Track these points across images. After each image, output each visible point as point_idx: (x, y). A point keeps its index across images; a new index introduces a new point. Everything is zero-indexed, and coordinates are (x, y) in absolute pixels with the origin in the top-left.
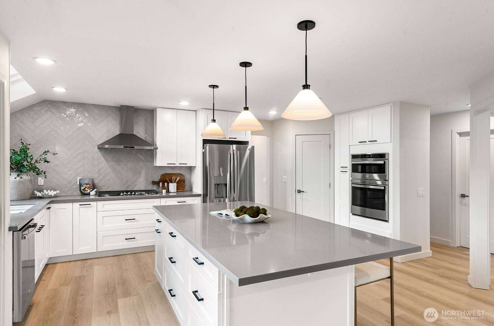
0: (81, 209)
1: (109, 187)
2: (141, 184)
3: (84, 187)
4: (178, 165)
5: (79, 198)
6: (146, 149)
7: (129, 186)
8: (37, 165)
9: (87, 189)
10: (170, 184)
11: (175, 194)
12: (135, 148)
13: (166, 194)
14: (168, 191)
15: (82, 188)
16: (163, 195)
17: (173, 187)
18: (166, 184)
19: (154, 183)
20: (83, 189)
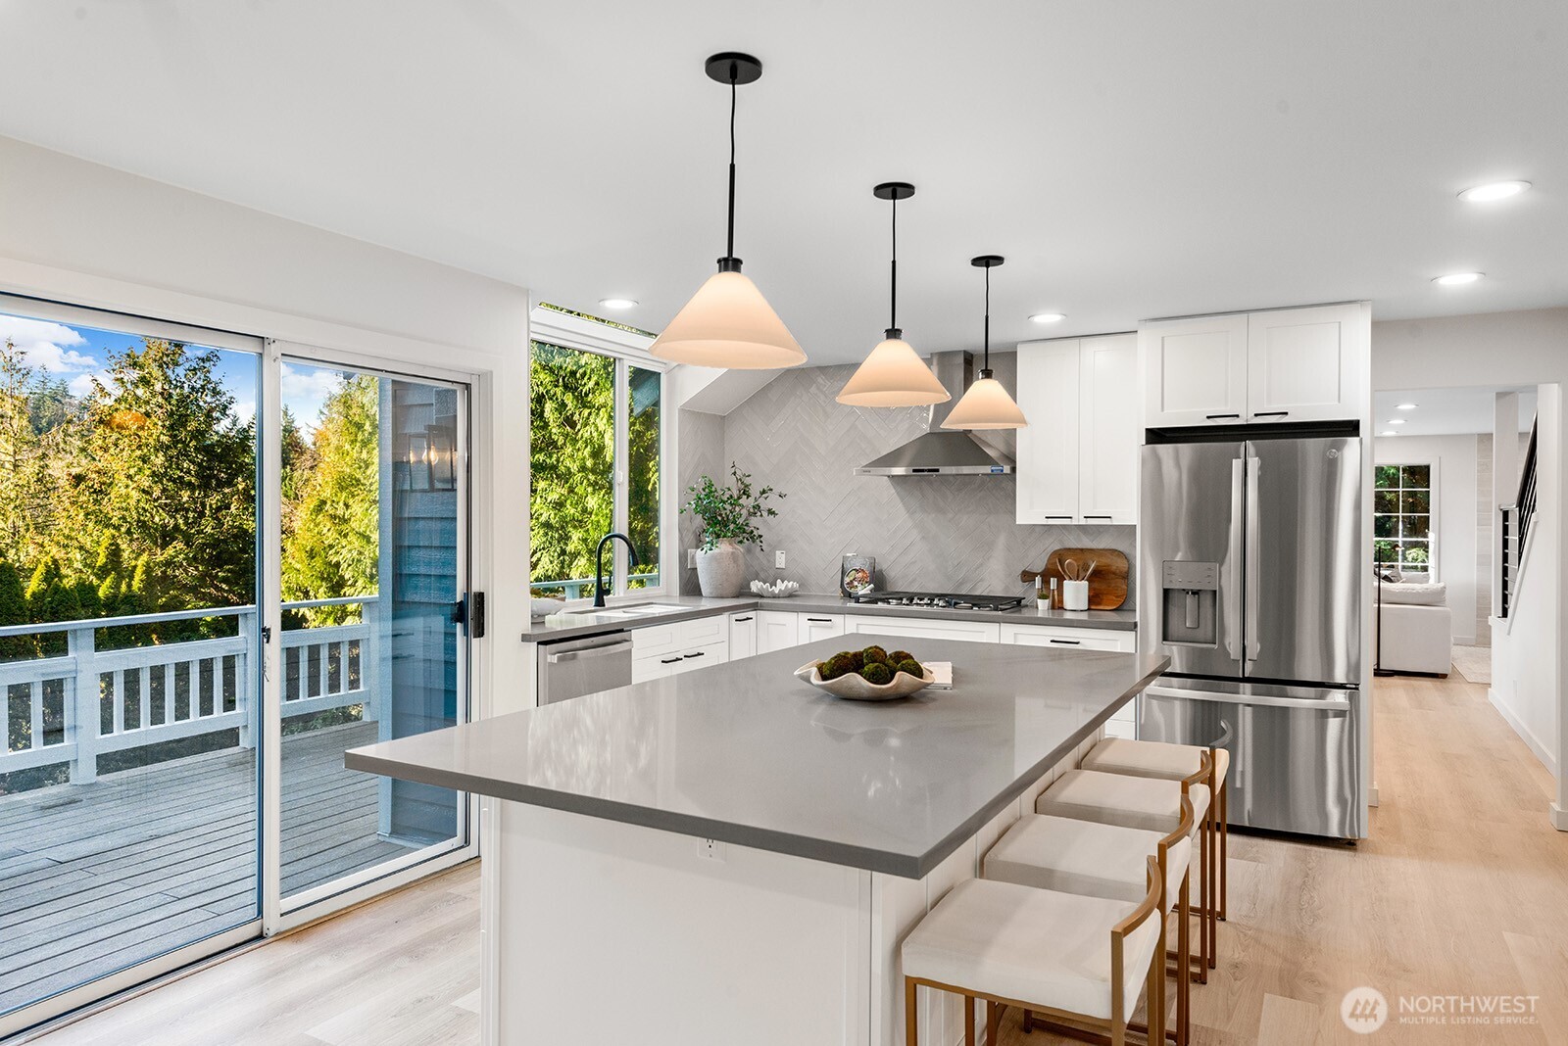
0: (813, 629)
1: (914, 580)
2: (996, 580)
3: (852, 578)
4: (1083, 522)
5: (839, 603)
6: (983, 474)
7: (961, 584)
8: (754, 522)
9: (856, 583)
10: (1067, 583)
11: (1084, 616)
12: (941, 472)
13: (1053, 614)
14: (1057, 605)
15: (847, 580)
16: (1039, 615)
17: (1075, 593)
18: (1053, 582)
19: (1028, 576)
20: (848, 584)
